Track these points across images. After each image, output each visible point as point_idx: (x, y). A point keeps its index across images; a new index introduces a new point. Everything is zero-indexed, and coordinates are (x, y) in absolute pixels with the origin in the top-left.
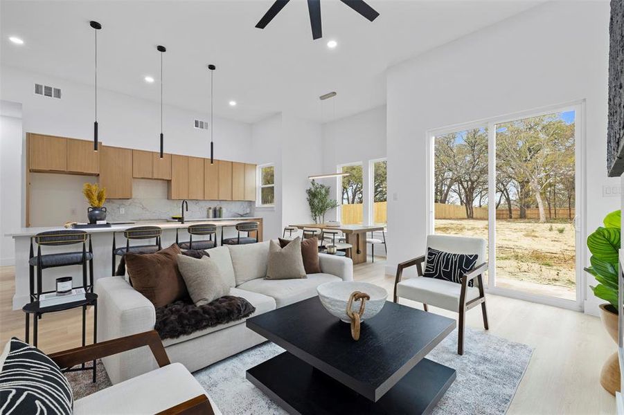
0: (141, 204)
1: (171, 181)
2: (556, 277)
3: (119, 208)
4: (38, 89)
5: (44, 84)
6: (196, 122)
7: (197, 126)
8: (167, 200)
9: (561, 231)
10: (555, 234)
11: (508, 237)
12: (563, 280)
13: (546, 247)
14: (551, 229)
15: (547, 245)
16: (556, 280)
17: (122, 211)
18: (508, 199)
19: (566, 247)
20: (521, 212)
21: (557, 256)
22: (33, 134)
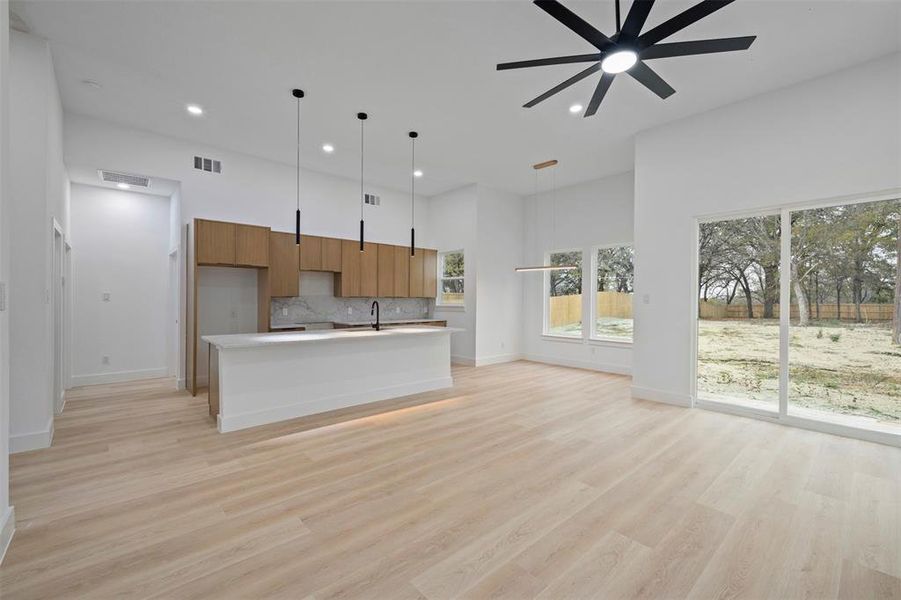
0: (305, 302)
1: (340, 273)
2: (853, 404)
3: (282, 308)
4: (198, 163)
5: (203, 156)
6: (367, 197)
7: (367, 202)
8: (333, 298)
9: (835, 339)
10: (826, 342)
11: (760, 346)
12: (863, 409)
13: (819, 361)
14: (820, 336)
15: (820, 359)
16: (854, 408)
17: (285, 311)
18: (747, 290)
19: (846, 362)
20: (766, 309)
21: (838, 373)
22: (202, 220)
